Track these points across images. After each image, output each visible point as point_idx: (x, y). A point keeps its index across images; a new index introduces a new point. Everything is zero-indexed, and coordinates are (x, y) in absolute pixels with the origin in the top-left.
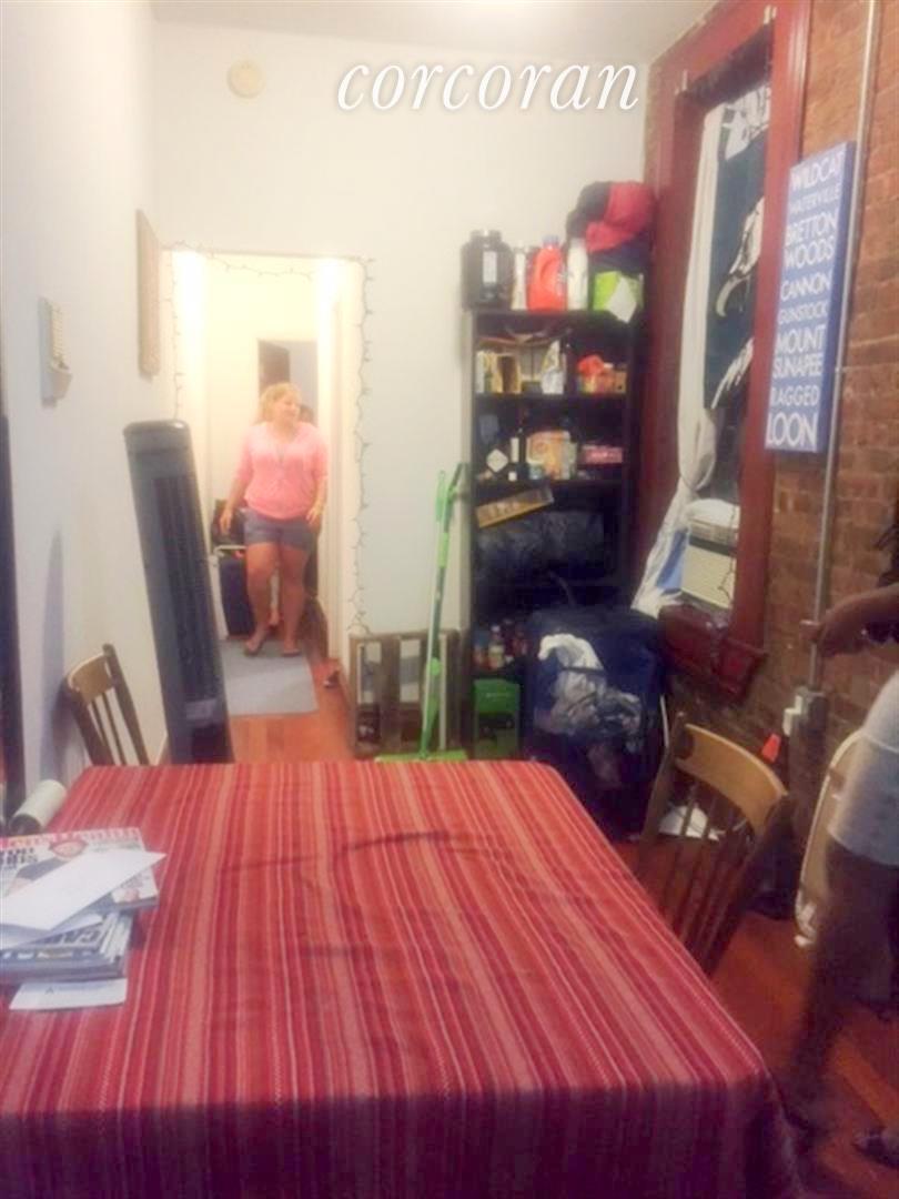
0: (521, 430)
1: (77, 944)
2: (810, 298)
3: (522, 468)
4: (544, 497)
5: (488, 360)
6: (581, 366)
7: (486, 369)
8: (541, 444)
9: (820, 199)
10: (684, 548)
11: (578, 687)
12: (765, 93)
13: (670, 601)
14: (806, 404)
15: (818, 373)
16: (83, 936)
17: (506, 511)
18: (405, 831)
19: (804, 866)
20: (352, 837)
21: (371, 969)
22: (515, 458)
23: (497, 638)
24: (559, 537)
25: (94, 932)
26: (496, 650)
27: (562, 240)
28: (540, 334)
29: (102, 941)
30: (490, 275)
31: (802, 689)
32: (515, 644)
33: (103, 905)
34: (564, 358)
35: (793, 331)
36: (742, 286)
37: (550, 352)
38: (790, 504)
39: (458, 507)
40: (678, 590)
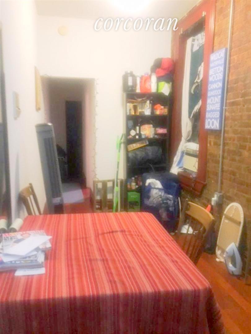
0: (139, 125)
1: (31, 259)
2: (216, 89)
3: (140, 135)
4: (146, 143)
5: (130, 106)
6: (155, 107)
7: (130, 108)
8: (145, 128)
9: (218, 63)
10: (184, 156)
11: (156, 193)
12: (203, 34)
13: (180, 170)
14: (216, 117)
15: (219, 109)
16: (33, 257)
17: (136, 146)
18: (114, 230)
19: (218, 240)
20: (100, 232)
21: (108, 264)
22: (138, 132)
23: (134, 181)
24: (150, 154)
25: (36, 256)
26: (133, 184)
27: (149, 74)
28: (144, 99)
29: (38, 258)
30: (130, 83)
31: (217, 193)
32: (139, 182)
33: (37, 249)
34: (151, 105)
35: (212, 98)
36: (198, 86)
37: (147, 104)
38: (212, 144)
39: (122, 145)
40: (182, 167)
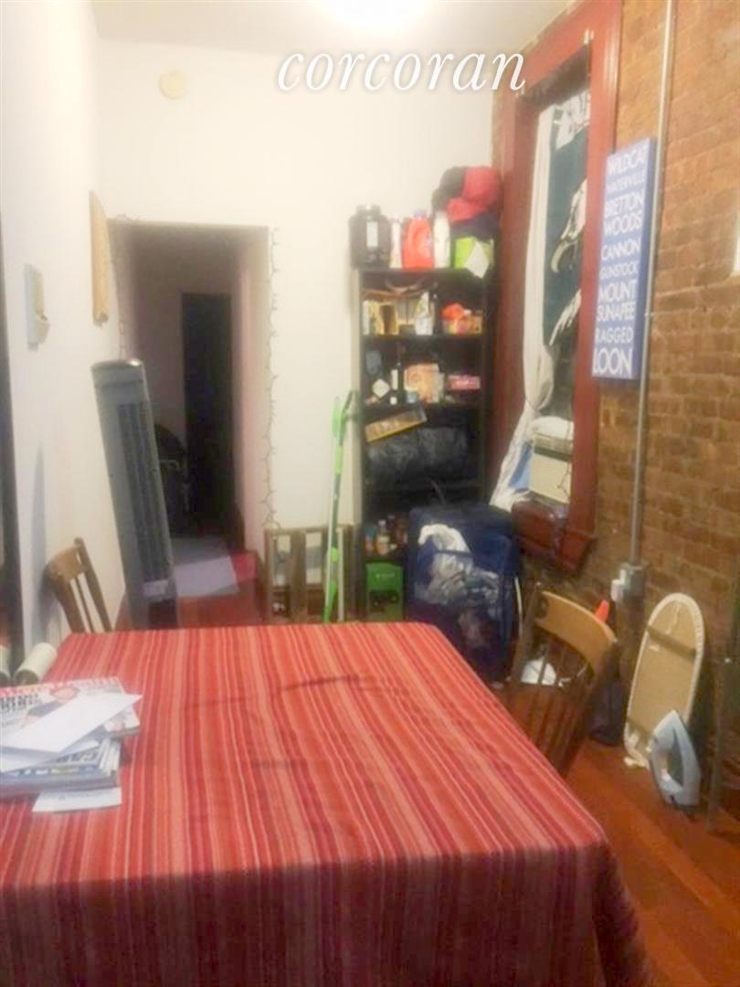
0: (399, 364)
1: (82, 762)
2: (624, 259)
3: (401, 394)
4: (419, 417)
5: (372, 308)
6: (446, 312)
7: (371, 316)
8: (415, 375)
9: (630, 182)
10: (531, 455)
11: (450, 567)
12: (586, 98)
13: (520, 498)
14: (623, 341)
15: (632, 318)
16: (85, 756)
17: (389, 428)
18: (325, 676)
19: (630, 703)
20: (284, 682)
22: (395, 386)
23: (384, 530)
24: (431, 450)
25: (94, 753)
26: (383, 540)
27: (429, 212)
28: (412, 287)
29: (100, 760)
30: (372, 241)
31: (626, 565)
32: (398, 534)
33: (98, 734)
34: (433, 305)
35: (612, 285)
36: (571, 250)
37: (421, 302)
38: (613, 421)
39: (350, 426)
40: (527, 489)
